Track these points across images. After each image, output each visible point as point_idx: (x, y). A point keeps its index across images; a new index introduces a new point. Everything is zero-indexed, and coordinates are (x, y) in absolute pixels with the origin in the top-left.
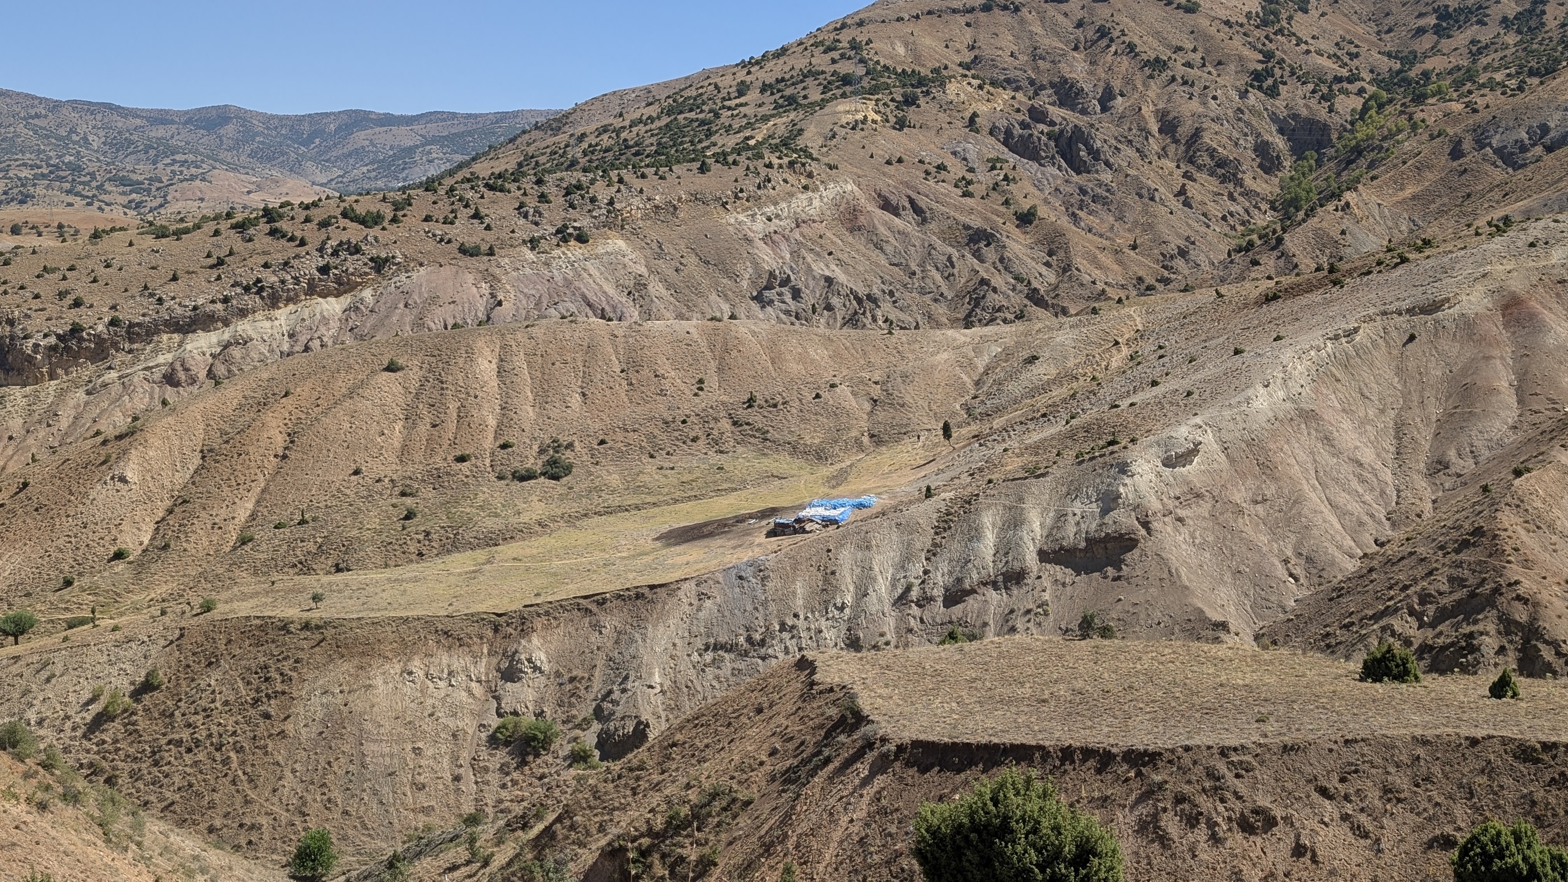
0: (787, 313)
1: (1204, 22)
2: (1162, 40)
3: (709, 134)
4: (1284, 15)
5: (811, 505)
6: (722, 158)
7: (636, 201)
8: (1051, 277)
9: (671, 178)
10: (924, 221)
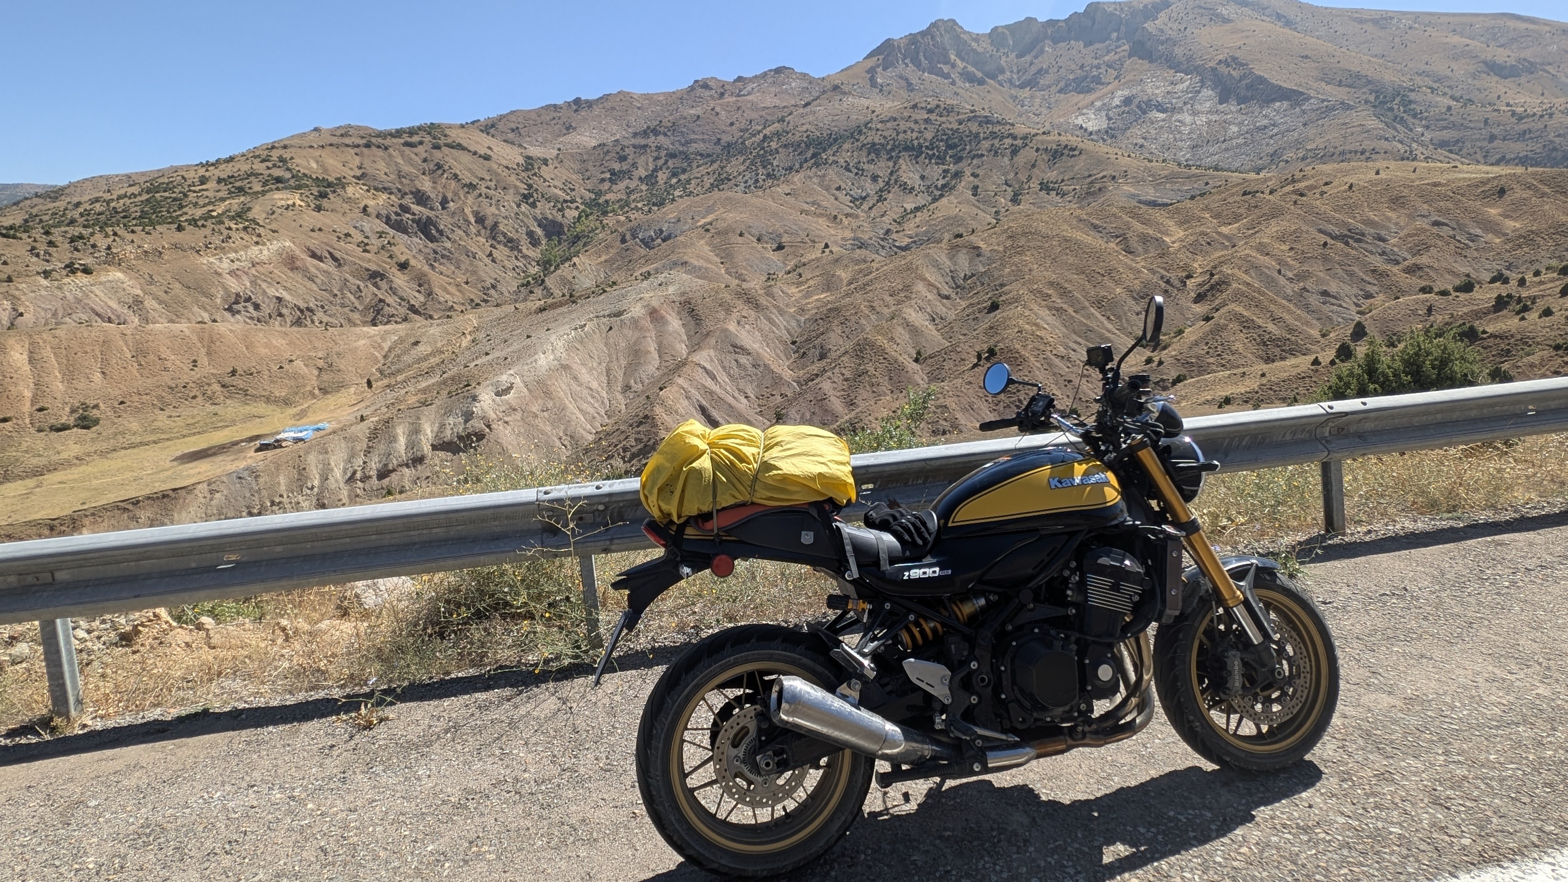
0: (252, 318)
1: (495, 166)
2: (473, 174)
3: (181, 207)
4: (536, 166)
5: (284, 431)
6: (193, 222)
7: (129, 248)
8: (422, 298)
9: (155, 234)
10: (340, 265)
